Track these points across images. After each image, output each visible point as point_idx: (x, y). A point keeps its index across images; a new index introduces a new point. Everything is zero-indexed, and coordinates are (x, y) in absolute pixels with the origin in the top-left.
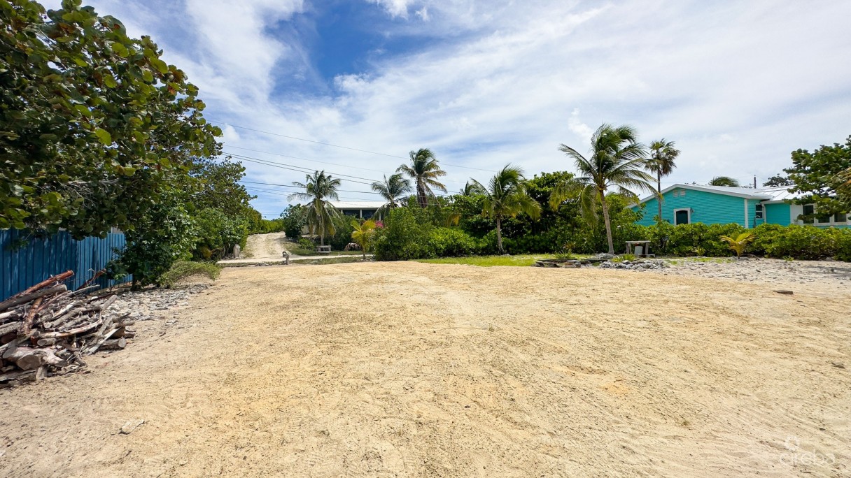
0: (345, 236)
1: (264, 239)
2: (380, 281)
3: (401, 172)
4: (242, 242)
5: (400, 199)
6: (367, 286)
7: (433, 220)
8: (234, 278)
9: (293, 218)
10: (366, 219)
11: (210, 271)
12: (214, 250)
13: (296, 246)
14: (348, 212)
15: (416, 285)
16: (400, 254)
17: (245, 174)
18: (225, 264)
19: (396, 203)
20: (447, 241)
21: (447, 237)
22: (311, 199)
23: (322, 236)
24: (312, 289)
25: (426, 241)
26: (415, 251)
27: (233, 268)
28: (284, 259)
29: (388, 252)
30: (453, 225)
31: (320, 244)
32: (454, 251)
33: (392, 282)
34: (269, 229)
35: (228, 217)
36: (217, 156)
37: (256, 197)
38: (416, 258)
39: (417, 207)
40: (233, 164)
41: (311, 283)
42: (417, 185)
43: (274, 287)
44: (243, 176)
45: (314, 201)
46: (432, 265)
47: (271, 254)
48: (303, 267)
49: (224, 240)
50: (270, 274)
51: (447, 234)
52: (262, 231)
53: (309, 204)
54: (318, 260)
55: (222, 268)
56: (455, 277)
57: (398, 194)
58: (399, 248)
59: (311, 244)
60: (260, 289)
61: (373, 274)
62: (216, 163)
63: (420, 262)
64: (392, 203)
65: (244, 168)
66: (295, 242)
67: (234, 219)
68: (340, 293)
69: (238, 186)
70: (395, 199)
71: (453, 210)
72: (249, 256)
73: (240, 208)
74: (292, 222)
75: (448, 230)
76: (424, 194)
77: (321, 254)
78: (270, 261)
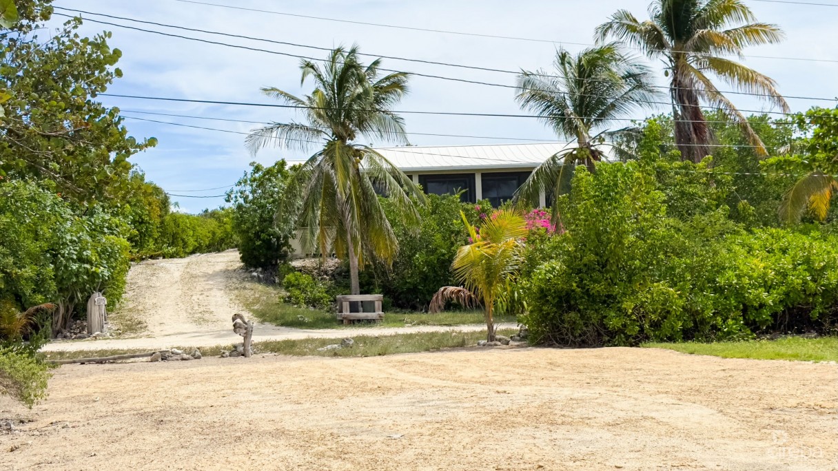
0: (427, 263)
1: (177, 275)
2: (545, 417)
3: (610, 38)
4: (110, 287)
5: (611, 134)
6: (499, 435)
7: (732, 201)
8: (88, 400)
9: (262, 207)
10: (496, 203)
11: (19, 376)
12: (31, 309)
13: (274, 295)
14: (434, 180)
15: (670, 434)
16: (614, 322)
17: (119, 73)
18: (61, 354)
19: (598, 147)
20: (785, 275)
21: (786, 262)
22: (318, 145)
23: (355, 263)
24: (323, 438)
25: (705, 279)
26: (666, 314)
27: (87, 367)
28: (238, 339)
29: (572, 315)
30: (810, 219)
31: (347, 288)
32: (815, 314)
33: (586, 421)
34: (192, 242)
35: (73, 207)
36: (39, 22)
37: (152, 142)
38: (671, 339)
39: (673, 158)
40: (85, 41)
41: (319, 418)
42: (670, 79)
43: (206, 430)
44: (115, 79)
45: (329, 151)
46: (731, 363)
47: (200, 321)
48: (294, 363)
49: (59, 280)
50: (191, 388)
51: (784, 251)
52: (172, 250)
53: (313, 159)
54: (343, 342)
55: (54, 365)
56: (819, 410)
57: (602, 116)
58: (609, 300)
59: (320, 289)
60: (165, 434)
61: (520, 394)
62: (37, 42)
63: (684, 351)
64: (584, 146)
65: (117, 53)
66: (269, 282)
67: (90, 213)
68: (410, 454)
69: (98, 112)
70: (594, 131)
71: (808, 167)
72: (134, 327)
73: (106, 181)
74: (262, 220)
75: (789, 238)
76: (696, 113)
77: (353, 323)
78: (195, 343)
